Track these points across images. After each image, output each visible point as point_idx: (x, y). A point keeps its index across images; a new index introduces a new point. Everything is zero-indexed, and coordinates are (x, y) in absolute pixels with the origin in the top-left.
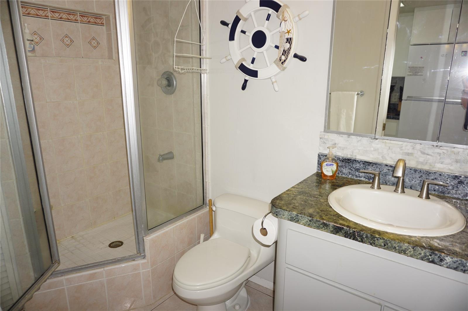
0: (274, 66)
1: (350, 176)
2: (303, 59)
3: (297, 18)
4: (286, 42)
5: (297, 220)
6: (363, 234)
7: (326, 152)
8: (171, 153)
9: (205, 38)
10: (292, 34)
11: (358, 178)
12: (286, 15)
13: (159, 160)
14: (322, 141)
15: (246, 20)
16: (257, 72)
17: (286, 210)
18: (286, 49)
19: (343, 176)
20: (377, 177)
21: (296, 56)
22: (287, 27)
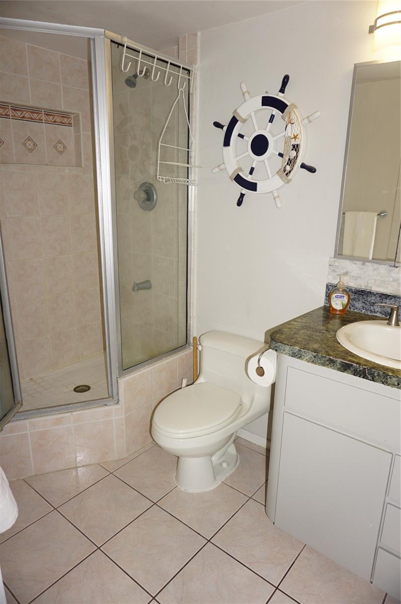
0: (277, 177)
1: (364, 311)
2: (312, 170)
3: (306, 121)
4: (292, 150)
5: (300, 356)
6: (375, 371)
7: (335, 282)
8: (148, 281)
9: (194, 142)
10: (299, 140)
11: (373, 314)
12: (293, 116)
13: (134, 290)
14: (331, 268)
15: (244, 121)
16: (256, 184)
17: (288, 345)
18: (292, 158)
19: (356, 310)
20: (395, 312)
21: (303, 166)
22: (293, 131)
